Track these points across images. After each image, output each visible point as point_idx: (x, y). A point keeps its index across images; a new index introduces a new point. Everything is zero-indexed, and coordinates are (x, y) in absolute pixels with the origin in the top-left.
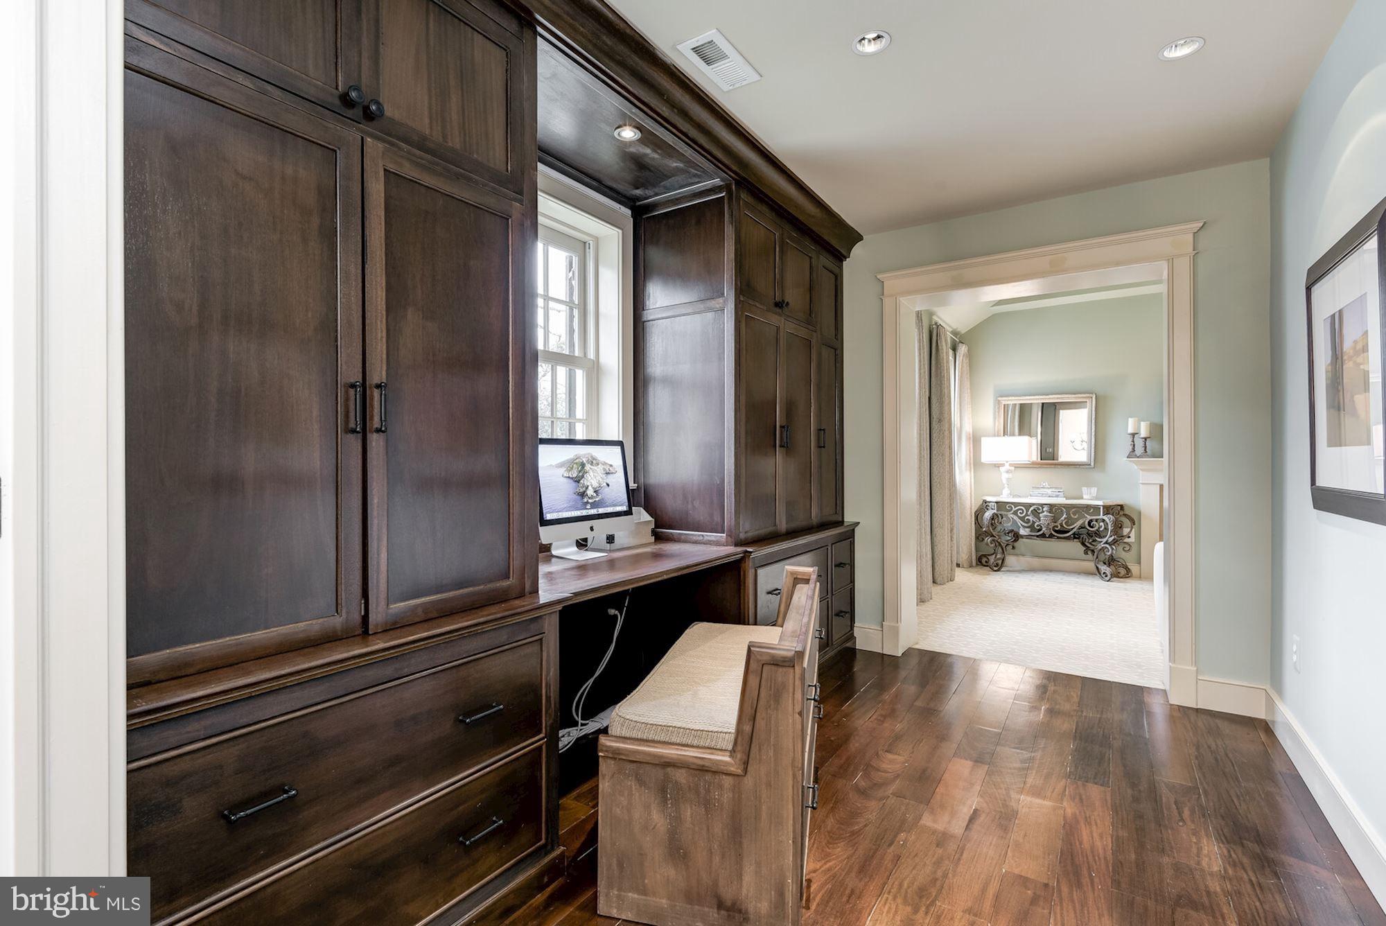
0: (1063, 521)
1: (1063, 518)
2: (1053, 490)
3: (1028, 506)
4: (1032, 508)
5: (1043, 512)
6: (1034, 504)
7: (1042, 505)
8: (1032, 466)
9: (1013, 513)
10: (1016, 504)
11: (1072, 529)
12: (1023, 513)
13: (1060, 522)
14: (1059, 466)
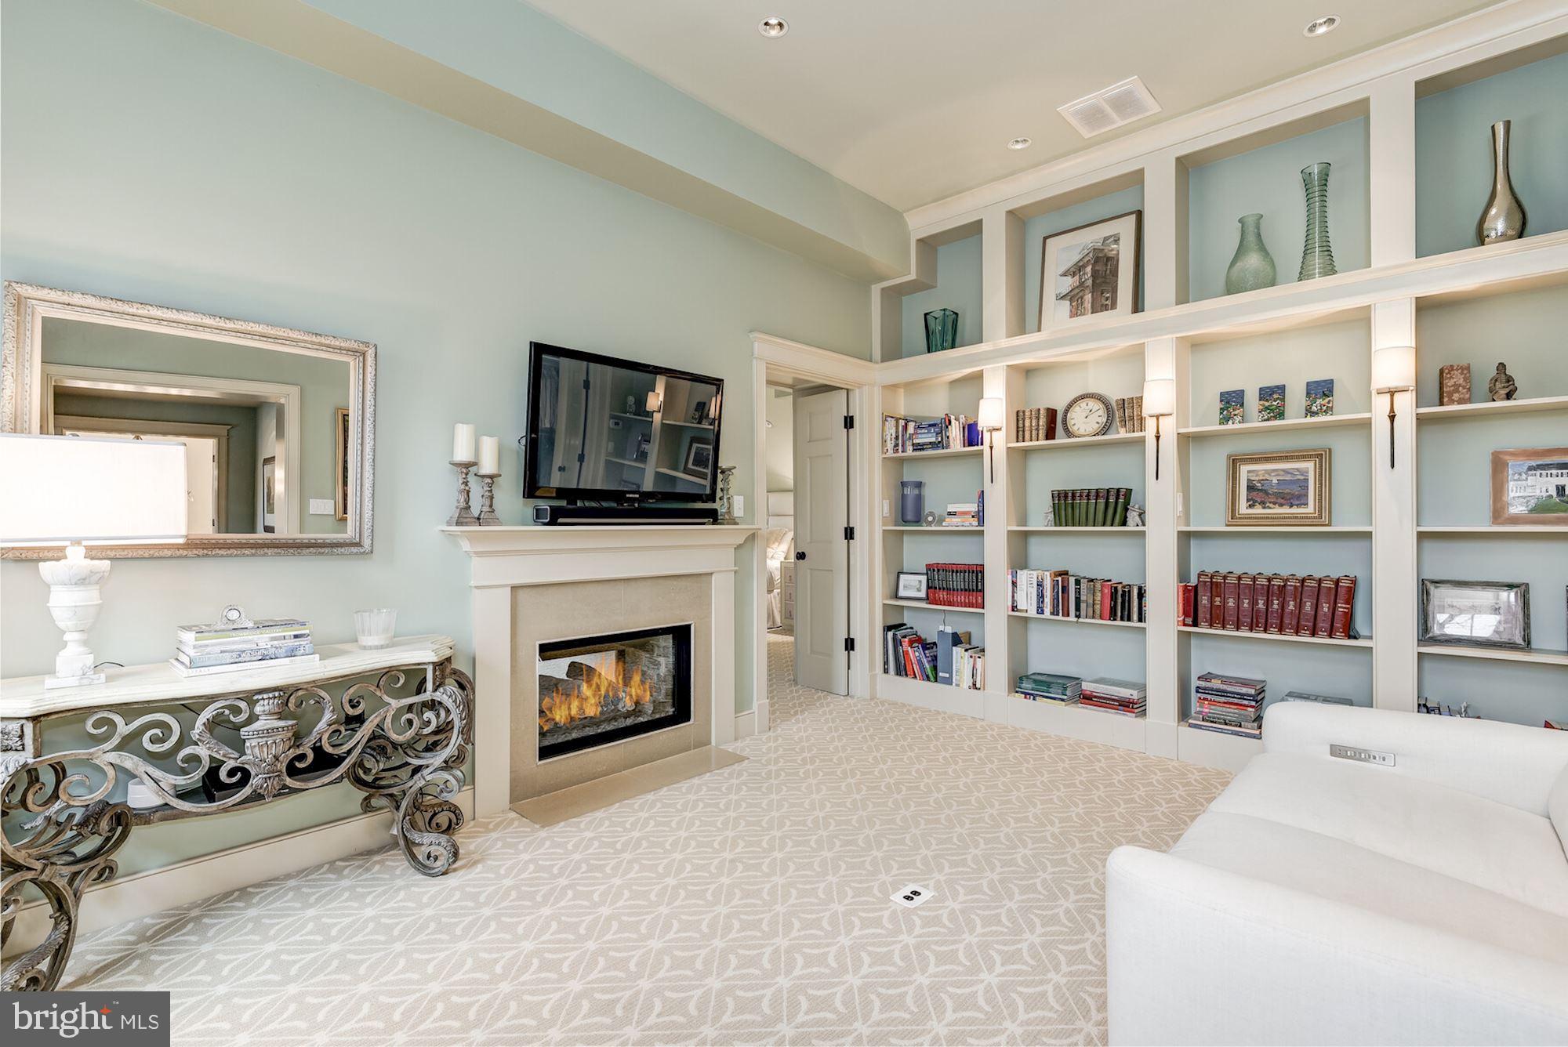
0: (322, 734)
1: (322, 725)
2: (278, 632)
3: (187, 707)
4: (207, 714)
5: (252, 718)
6: (213, 698)
7: (250, 697)
8: (197, 548)
9: (118, 748)
10: (128, 710)
11: (349, 752)
12: (162, 741)
13: (312, 739)
14: (270, 551)
